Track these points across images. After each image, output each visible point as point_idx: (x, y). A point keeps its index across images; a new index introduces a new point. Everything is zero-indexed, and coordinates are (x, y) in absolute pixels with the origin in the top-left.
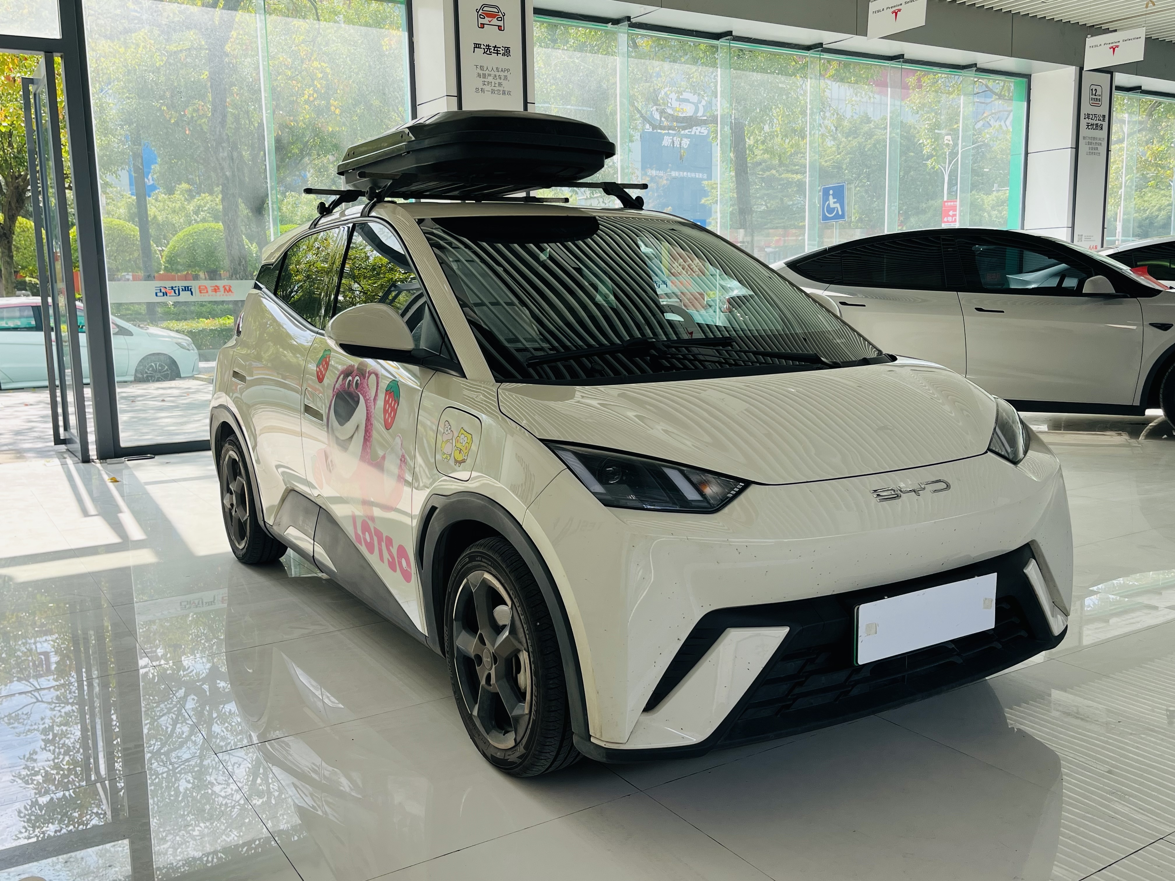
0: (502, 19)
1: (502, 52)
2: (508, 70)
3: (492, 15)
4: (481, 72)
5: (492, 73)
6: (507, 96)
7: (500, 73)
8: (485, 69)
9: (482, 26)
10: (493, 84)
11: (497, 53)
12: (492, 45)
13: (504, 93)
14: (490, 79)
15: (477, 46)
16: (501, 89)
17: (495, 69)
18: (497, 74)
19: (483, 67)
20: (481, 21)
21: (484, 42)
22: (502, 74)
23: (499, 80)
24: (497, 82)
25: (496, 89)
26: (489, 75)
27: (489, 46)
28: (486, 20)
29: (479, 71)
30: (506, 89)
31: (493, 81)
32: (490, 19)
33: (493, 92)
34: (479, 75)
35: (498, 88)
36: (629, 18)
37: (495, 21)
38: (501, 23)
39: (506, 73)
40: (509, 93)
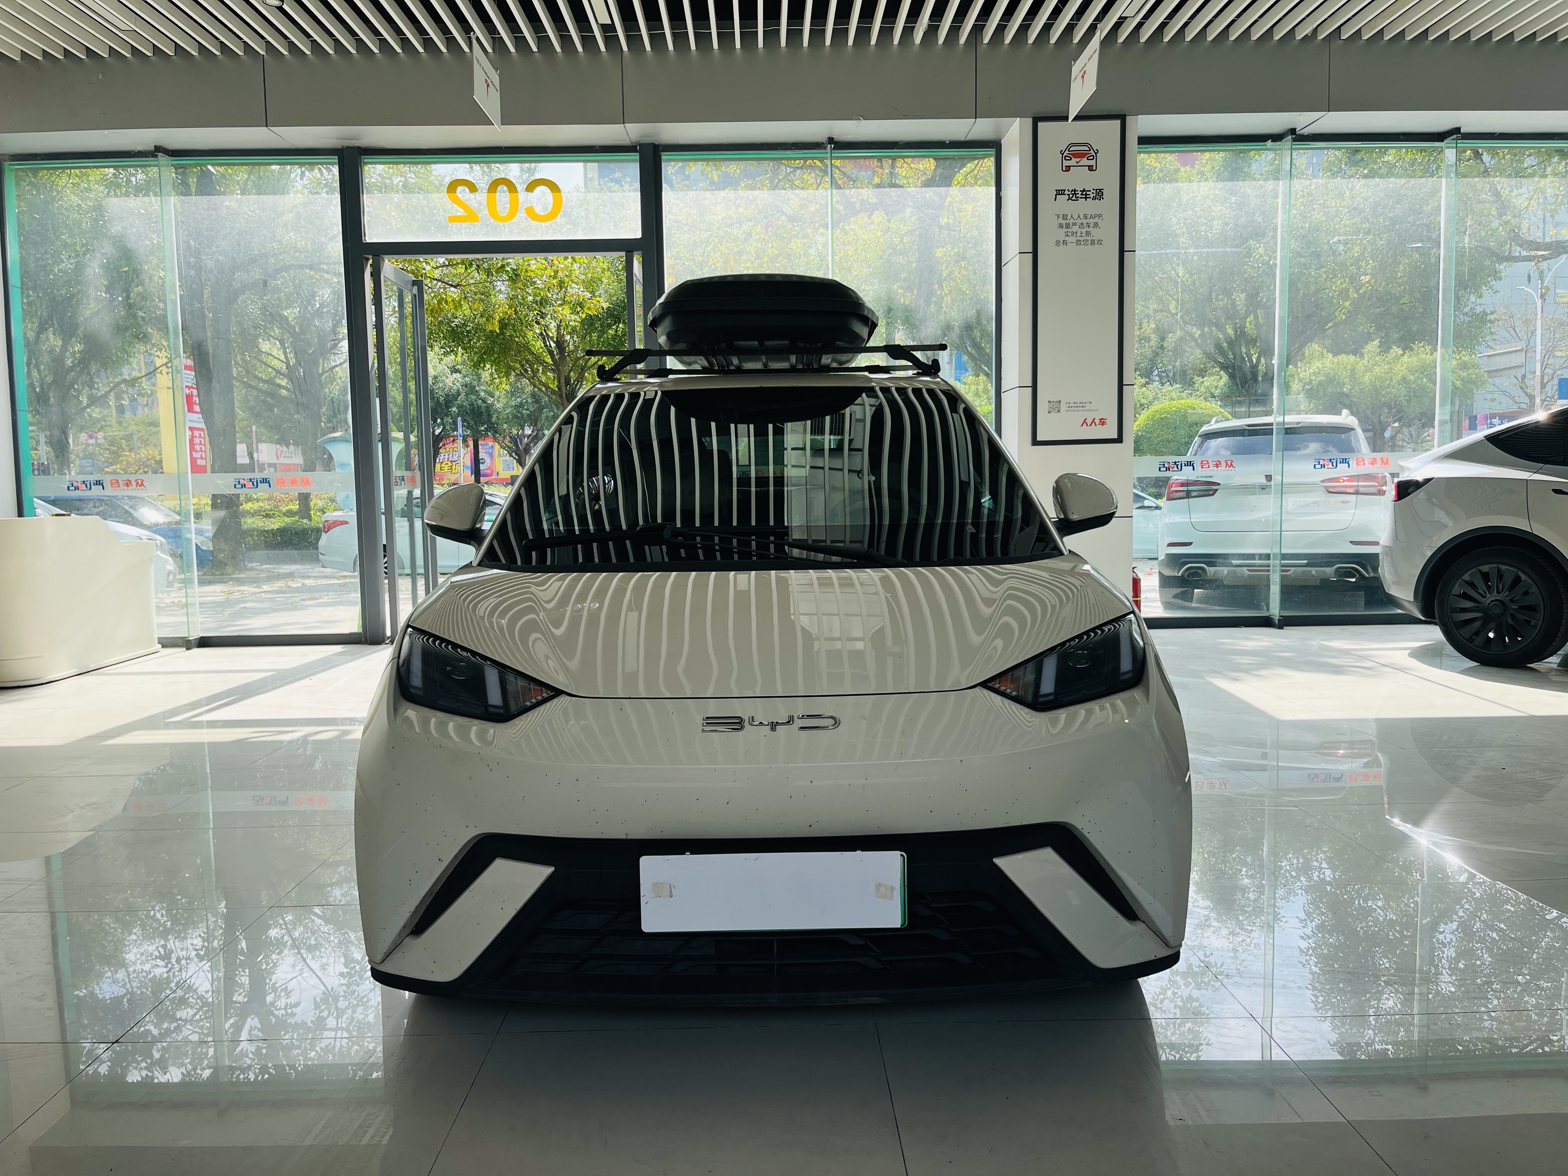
0: (1094, 158)
1: (1092, 196)
2: (1100, 216)
3: (1081, 155)
4: (1064, 222)
5: (1079, 221)
6: (1097, 246)
7: (1088, 221)
8: (1069, 218)
9: (1068, 168)
10: (1079, 234)
11: (1086, 198)
12: (1079, 188)
13: (1093, 242)
14: (1075, 229)
15: (1060, 192)
16: (1089, 238)
17: (1082, 217)
18: (1085, 221)
19: (1067, 215)
20: (1066, 163)
21: (1068, 187)
22: (1091, 221)
23: (1087, 229)
24: (1084, 231)
25: (1082, 239)
26: (1074, 224)
27: (1075, 191)
28: (1073, 162)
29: (1061, 221)
30: (1096, 238)
31: (1079, 231)
32: (1078, 160)
33: (1078, 242)
34: (1061, 226)
35: (1086, 238)
36: (1293, 131)
37: (1084, 161)
38: (1092, 163)
39: (1097, 220)
40: (1100, 242)
